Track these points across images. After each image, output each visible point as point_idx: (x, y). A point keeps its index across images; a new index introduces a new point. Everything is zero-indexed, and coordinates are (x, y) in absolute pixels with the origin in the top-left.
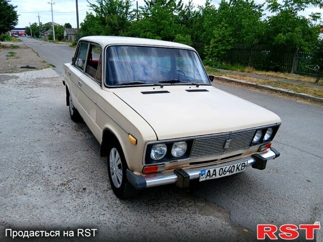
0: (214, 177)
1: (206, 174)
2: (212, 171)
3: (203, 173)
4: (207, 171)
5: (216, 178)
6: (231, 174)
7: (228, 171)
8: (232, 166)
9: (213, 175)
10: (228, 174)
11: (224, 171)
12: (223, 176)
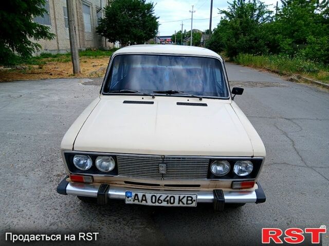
0: (144, 203)
1: (133, 197)
2: (140, 195)
3: (129, 195)
4: (133, 194)
5: (147, 204)
6: (169, 205)
7: (164, 201)
8: (170, 195)
9: (142, 200)
10: (164, 204)
11: (159, 200)
12: (157, 204)
